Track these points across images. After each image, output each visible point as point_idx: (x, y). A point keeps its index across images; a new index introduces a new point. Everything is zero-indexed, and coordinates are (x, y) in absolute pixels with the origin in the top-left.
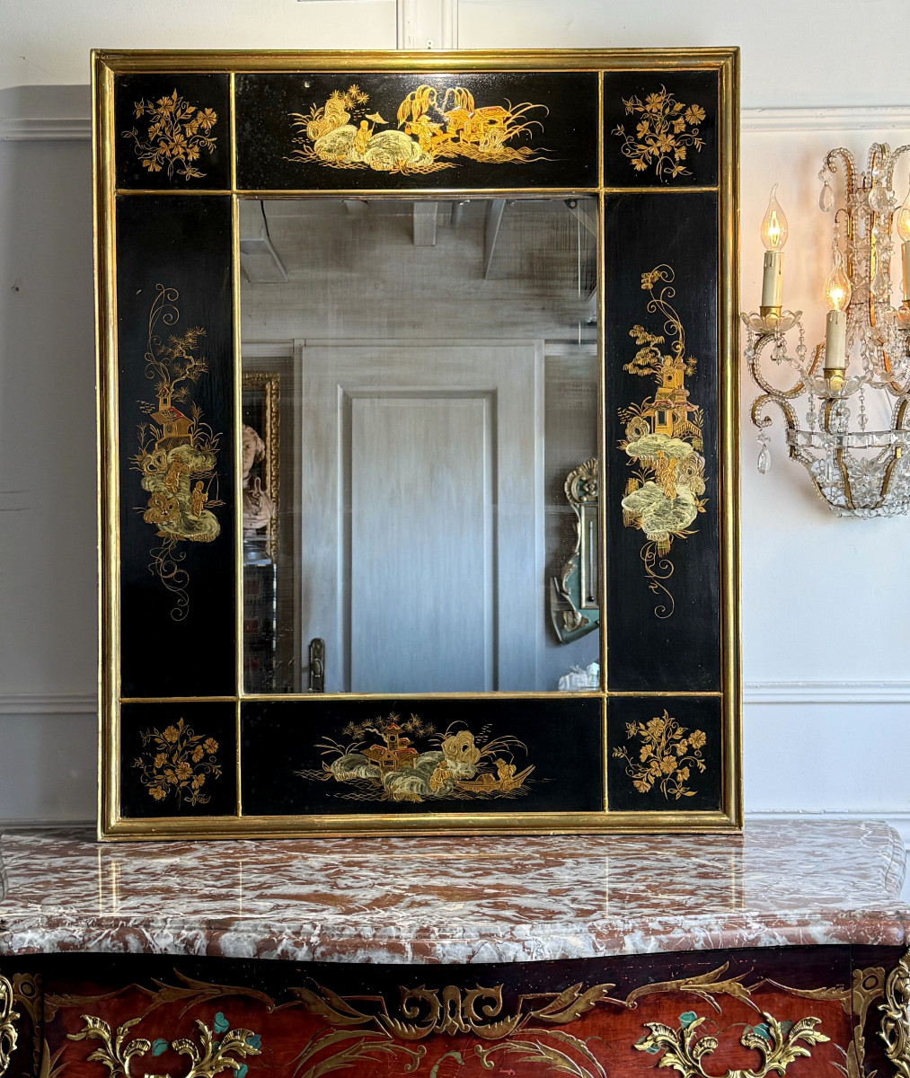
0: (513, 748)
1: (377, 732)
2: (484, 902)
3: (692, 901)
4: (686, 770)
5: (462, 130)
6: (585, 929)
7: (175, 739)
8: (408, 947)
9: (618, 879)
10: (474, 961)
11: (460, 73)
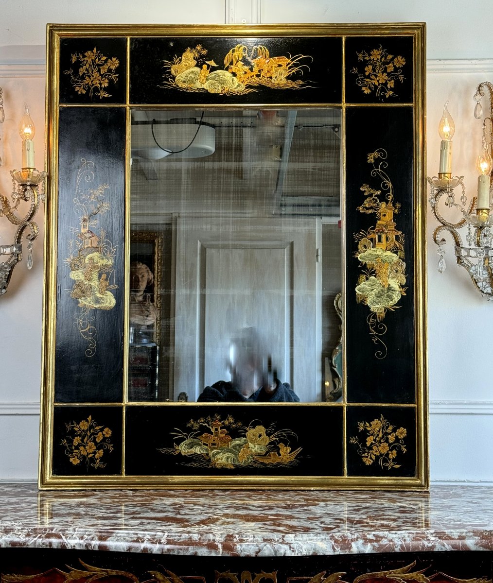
0: (289, 436)
1: (207, 425)
2: (267, 522)
3: (394, 524)
4: (394, 451)
5: (262, 70)
6: (328, 537)
7: (86, 428)
8: (220, 546)
9: (350, 512)
10: (260, 555)
11: (261, 38)
